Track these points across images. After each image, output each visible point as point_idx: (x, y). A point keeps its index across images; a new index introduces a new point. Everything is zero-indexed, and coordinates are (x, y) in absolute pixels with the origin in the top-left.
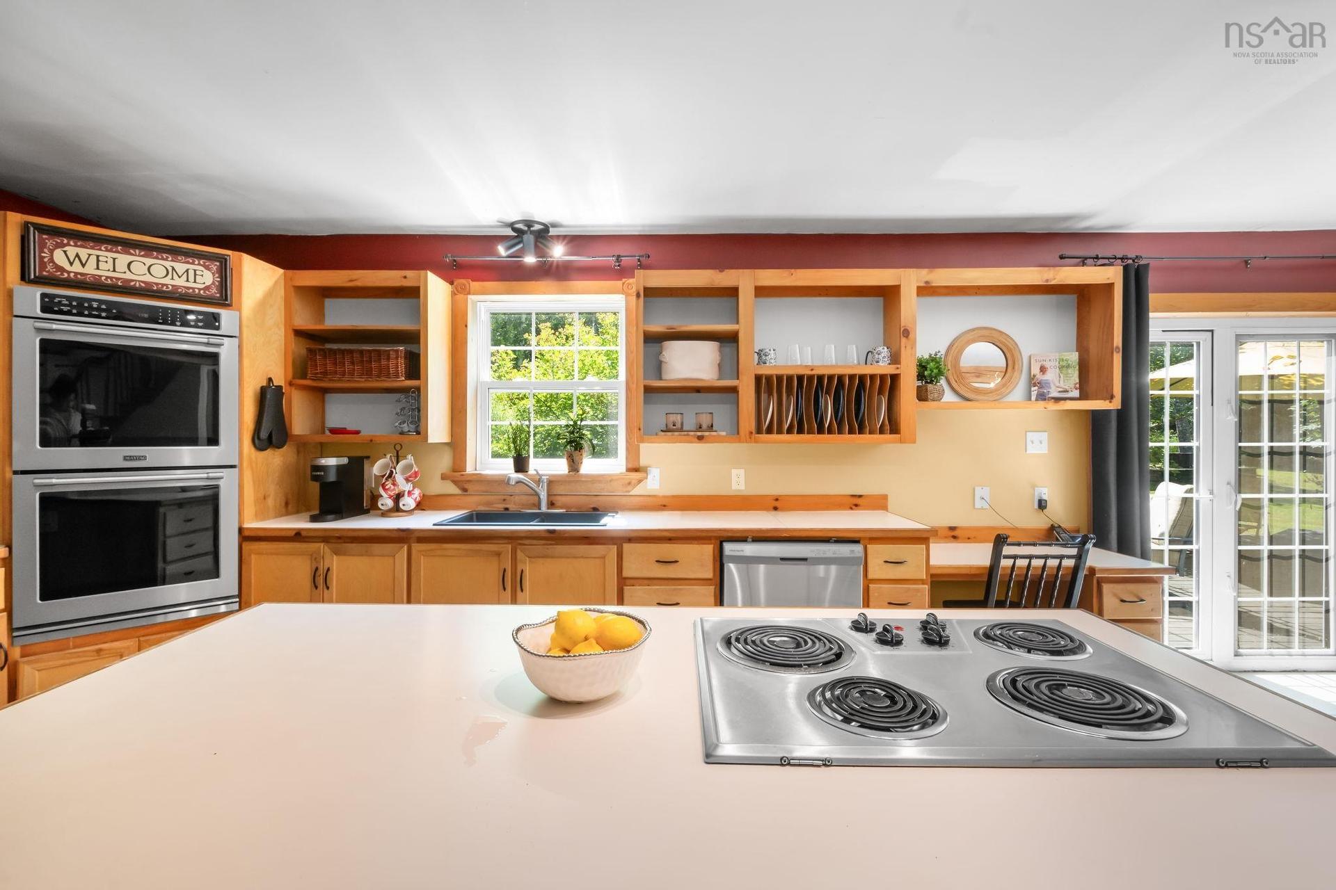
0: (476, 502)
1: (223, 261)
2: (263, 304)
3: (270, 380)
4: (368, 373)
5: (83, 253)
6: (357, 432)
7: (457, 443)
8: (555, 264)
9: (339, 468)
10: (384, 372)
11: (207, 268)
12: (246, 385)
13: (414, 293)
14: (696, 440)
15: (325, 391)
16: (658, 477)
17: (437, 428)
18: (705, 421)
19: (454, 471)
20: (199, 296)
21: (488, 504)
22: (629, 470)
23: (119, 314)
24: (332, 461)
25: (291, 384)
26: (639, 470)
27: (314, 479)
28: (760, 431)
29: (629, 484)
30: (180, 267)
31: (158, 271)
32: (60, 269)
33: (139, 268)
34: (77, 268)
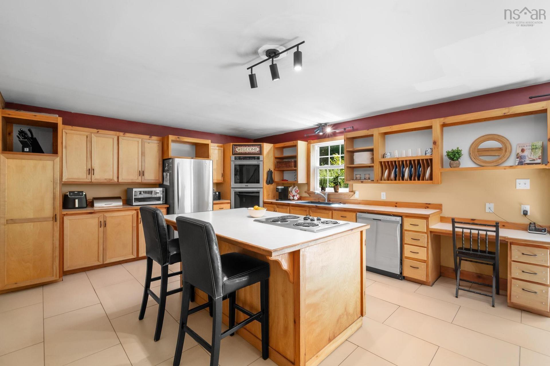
0: (312, 199)
1: (260, 145)
2: (268, 153)
3: (270, 169)
4: (287, 167)
5: (240, 148)
6: (287, 181)
7: (308, 183)
8: (327, 134)
9: (281, 189)
10: (290, 166)
11: (258, 147)
12: (265, 170)
13: (296, 146)
14: (361, 183)
15: (283, 171)
16: (358, 194)
17: (301, 178)
18: (367, 176)
19: (308, 191)
21: (315, 200)
22: (350, 192)
23: (245, 158)
24: (280, 187)
25: (274, 170)
26: (353, 192)
27: (277, 191)
28: (381, 180)
29: (349, 196)
30: (254, 148)
31: (250, 149)
32: (237, 152)
33: (247, 149)
34: (239, 151)
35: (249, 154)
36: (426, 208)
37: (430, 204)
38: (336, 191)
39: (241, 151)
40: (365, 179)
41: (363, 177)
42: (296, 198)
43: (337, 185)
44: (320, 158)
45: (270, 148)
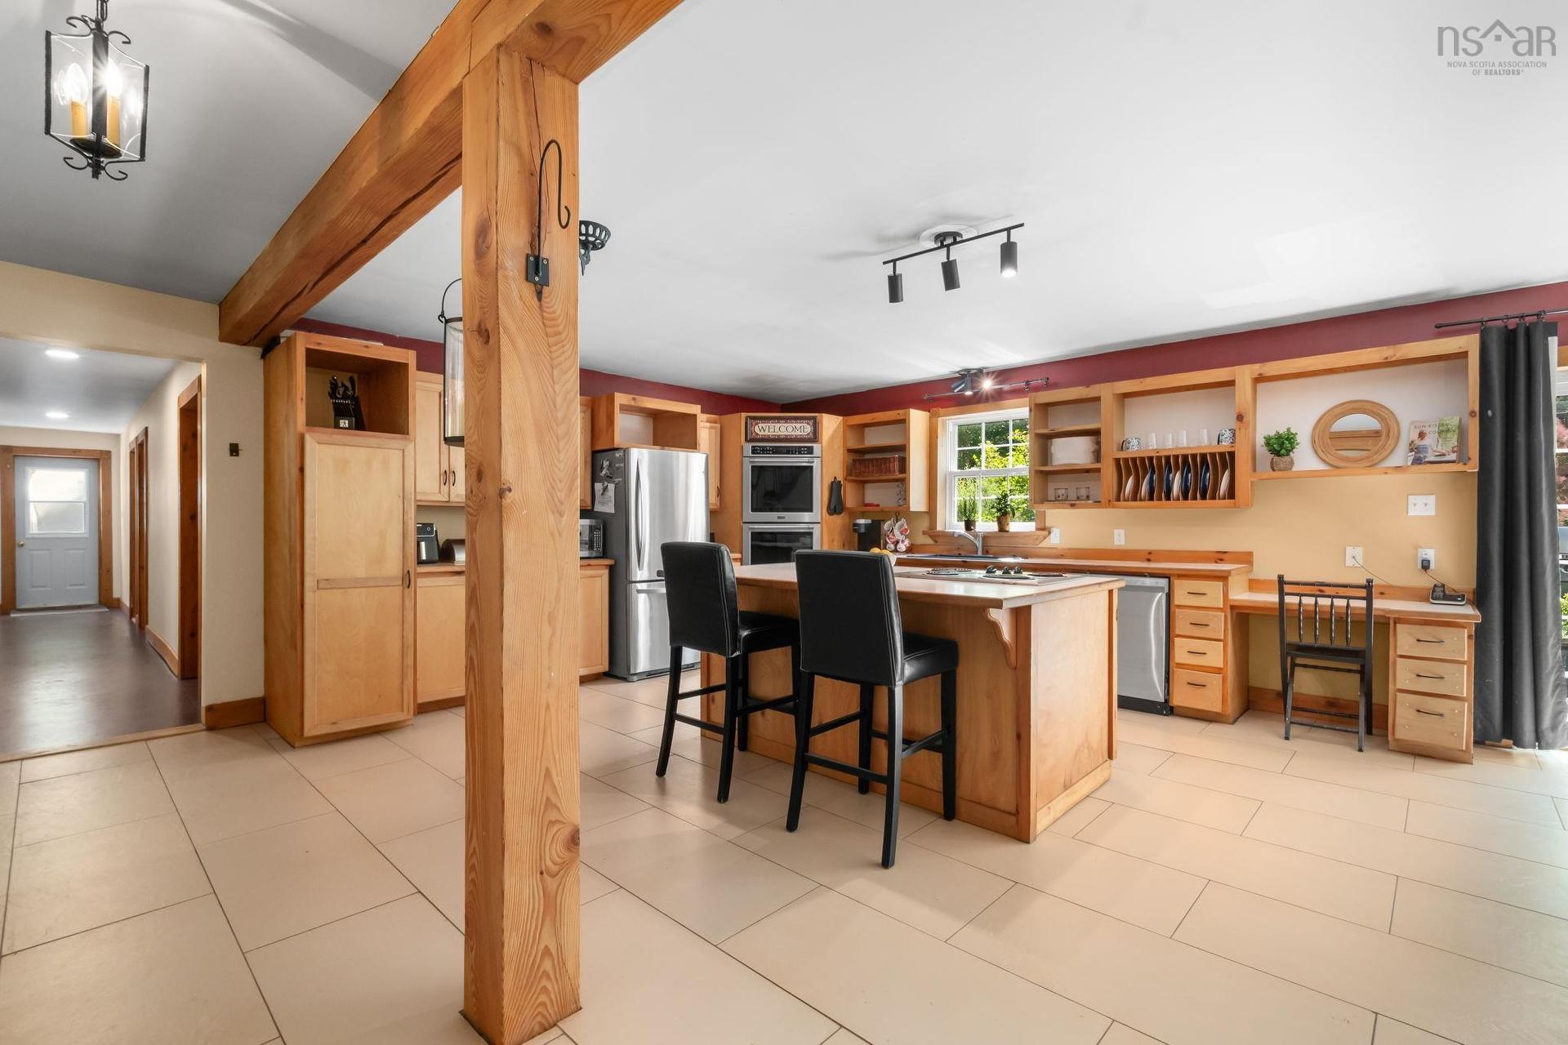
0: (940, 549)
1: (814, 419)
2: (832, 438)
3: (836, 478)
4: (880, 471)
5: (764, 425)
6: (878, 505)
7: (931, 512)
8: (984, 395)
9: (866, 525)
10: (888, 471)
11: (808, 424)
12: (824, 481)
13: (903, 422)
15: (865, 482)
16: (1058, 535)
17: (917, 500)
18: (1083, 492)
19: (930, 529)
20: (805, 438)
21: (949, 547)
22: (1037, 529)
23: (776, 451)
24: (862, 521)
25: (846, 480)
26: (1044, 529)
27: (855, 530)
28: (1118, 499)
29: (1037, 539)
30: (798, 426)
31: (790, 429)
32: (757, 434)
33: (783, 429)
34: (762, 433)
35: (787, 439)
36: (1216, 562)
37: (1225, 552)
38: (1002, 529)
39: (766, 433)
40: (1078, 498)
41: (1072, 495)
42: (902, 547)
43: (1005, 514)
44: (960, 451)
45: (836, 426)
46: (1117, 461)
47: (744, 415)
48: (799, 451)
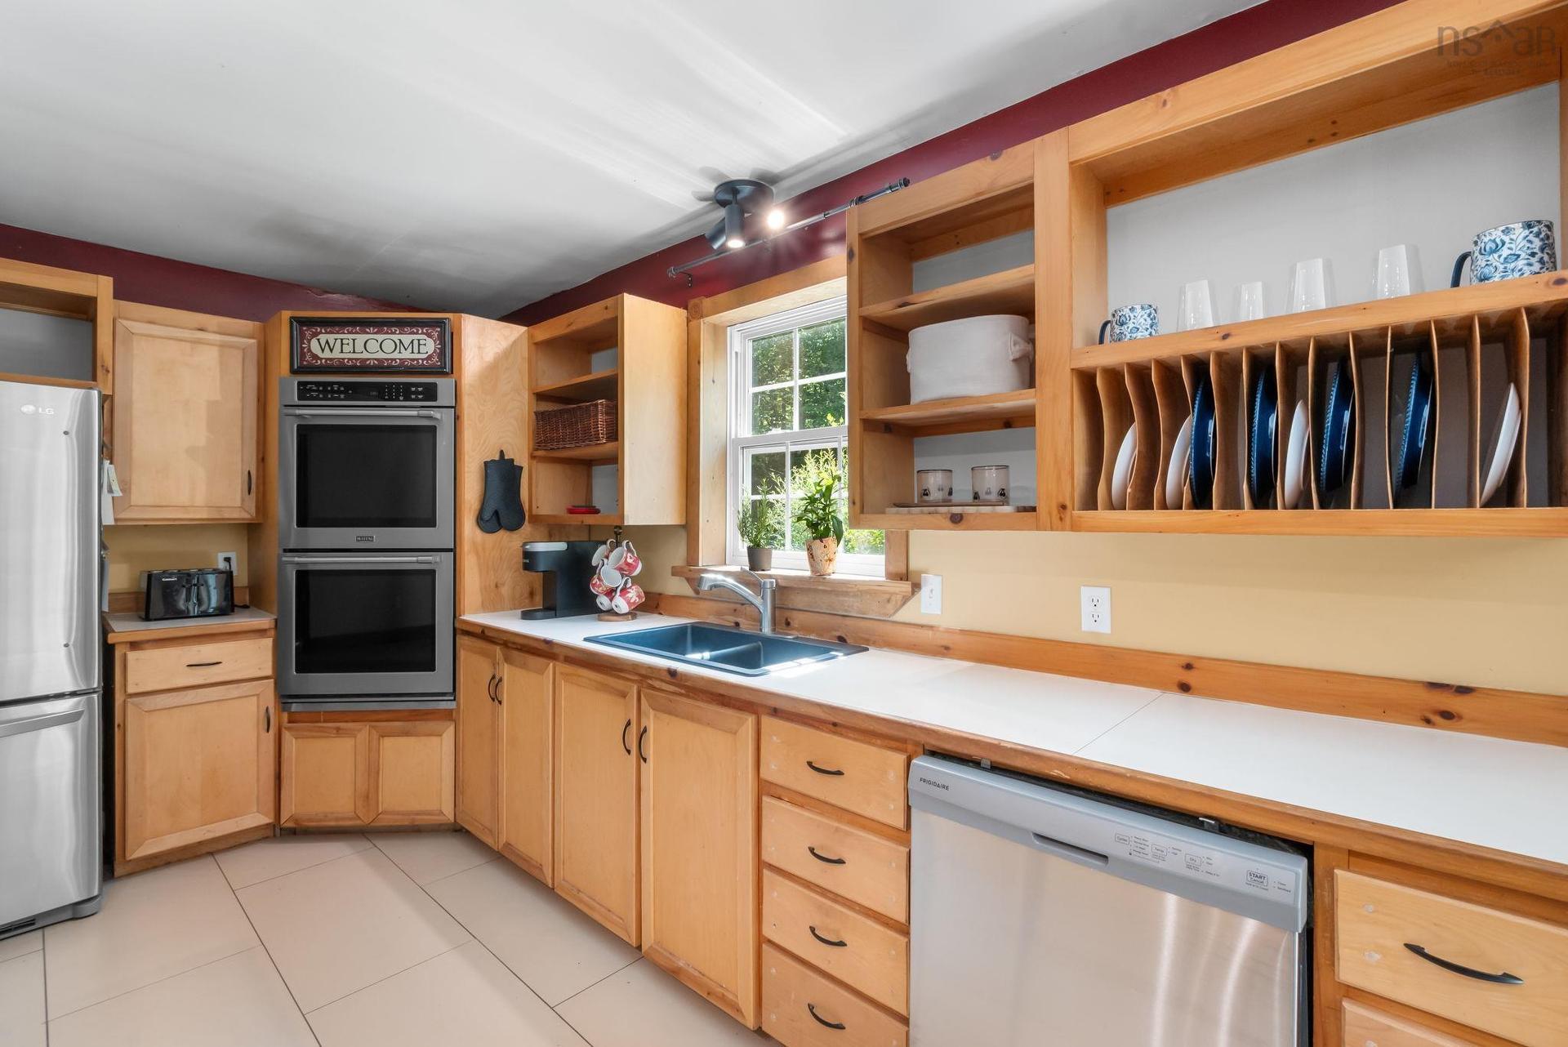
1: (443, 325)
2: (492, 371)
3: (502, 452)
5: (331, 338)
6: (596, 512)
10: (587, 436)
11: (429, 335)
12: (468, 459)
14: (948, 523)
16: (938, 593)
17: (647, 502)
19: (687, 565)
20: (420, 366)
21: (719, 614)
22: (893, 576)
24: (546, 547)
25: (532, 457)
26: (906, 577)
27: (527, 567)
28: (1090, 503)
29: (889, 601)
30: (406, 339)
31: (389, 346)
32: (315, 357)
33: (373, 346)
34: (327, 354)
35: (381, 368)
36: (1428, 722)
38: (818, 570)
39: (336, 354)
40: (976, 496)
41: (963, 489)
42: (621, 604)
43: (824, 535)
44: (755, 395)
45: (504, 344)
46: (1086, 379)
47: (286, 315)
48: (405, 393)
